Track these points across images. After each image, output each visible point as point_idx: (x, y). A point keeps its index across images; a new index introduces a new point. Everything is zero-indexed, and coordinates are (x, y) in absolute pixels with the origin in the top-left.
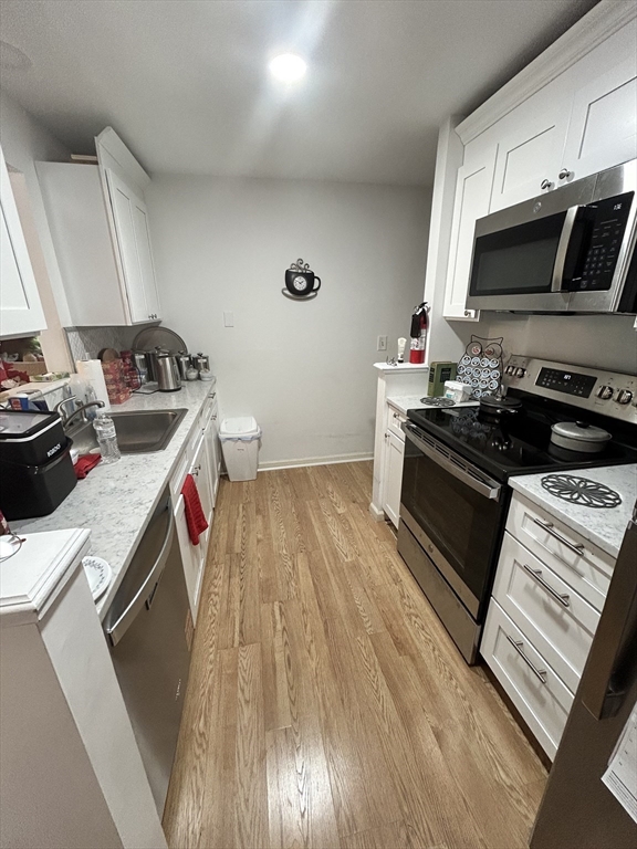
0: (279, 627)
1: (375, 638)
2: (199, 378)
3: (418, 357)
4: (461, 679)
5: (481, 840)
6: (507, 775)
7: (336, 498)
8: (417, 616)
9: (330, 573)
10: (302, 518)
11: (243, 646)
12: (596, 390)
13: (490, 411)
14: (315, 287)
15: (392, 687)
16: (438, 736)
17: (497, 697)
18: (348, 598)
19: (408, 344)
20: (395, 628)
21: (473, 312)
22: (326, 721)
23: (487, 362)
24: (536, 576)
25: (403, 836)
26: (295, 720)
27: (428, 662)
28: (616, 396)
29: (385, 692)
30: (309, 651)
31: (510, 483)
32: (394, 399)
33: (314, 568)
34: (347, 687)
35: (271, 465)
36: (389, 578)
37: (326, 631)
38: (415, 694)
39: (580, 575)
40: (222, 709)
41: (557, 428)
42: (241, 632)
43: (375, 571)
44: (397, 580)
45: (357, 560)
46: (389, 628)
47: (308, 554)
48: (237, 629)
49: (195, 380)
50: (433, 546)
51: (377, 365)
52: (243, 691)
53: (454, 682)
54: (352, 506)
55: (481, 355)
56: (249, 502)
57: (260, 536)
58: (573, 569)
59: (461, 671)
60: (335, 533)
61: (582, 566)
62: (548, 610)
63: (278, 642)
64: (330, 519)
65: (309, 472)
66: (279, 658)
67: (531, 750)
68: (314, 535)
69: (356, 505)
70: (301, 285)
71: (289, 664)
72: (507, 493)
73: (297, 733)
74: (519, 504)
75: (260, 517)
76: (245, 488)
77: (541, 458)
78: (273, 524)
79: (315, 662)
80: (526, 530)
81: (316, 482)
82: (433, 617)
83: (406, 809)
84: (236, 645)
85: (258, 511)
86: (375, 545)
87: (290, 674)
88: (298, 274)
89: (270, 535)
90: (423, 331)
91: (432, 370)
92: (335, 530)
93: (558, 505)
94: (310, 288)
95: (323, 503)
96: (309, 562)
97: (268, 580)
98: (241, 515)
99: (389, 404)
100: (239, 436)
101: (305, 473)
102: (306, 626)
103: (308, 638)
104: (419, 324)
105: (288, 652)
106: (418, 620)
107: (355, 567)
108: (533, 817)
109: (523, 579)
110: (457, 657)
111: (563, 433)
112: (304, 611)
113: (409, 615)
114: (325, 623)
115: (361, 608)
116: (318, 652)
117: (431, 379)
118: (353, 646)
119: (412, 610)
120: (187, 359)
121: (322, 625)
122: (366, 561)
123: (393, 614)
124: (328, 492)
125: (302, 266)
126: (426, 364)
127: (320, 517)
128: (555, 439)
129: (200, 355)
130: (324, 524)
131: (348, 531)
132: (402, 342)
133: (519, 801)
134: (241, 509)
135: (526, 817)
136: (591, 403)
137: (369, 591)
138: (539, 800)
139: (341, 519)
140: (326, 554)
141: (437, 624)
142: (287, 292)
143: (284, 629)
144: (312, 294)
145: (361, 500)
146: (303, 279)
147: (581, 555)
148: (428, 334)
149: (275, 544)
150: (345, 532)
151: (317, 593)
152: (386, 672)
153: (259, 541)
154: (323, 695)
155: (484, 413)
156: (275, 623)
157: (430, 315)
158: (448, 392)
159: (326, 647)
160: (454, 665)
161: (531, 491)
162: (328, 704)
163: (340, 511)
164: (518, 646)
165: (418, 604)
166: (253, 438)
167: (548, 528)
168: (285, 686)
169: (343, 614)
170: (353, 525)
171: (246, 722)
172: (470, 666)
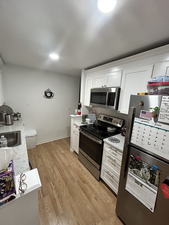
0: (53, 188)
1: (78, 182)
2: (18, 120)
3: (80, 113)
4: (98, 185)
5: (108, 216)
6: (109, 201)
7: (60, 149)
8: (86, 174)
9: (63, 169)
10: (53, 156)
11: (44, 197)
12: (113, 121)
13: (95, 125)
14: (52, 95)
15: (85, 192)
16: (96, 199)
17: (105, 186)
18: (70, 174)
19: (77, 111)
20: (82, 178)
21: (91, 106)
22: (72, 207)
23: (93, 115)
24: (110, 157)
25: (94, 223)
26: (64, 210)
27: (91, 183)
28: (116, 122)
29: (83, 194)
30: (63, 191)
31: (103, 140)
32: (75, 123)
33: (59, 169)
34: (75, 197)
35: (40, 143)
36: (78, 166)
37: (66, 184)
38: (89, 192)
39: (117, 155)
40: (42, 217)
41: (108, 128)
42: (42, 193)
43: (75, 166)
44: (80, 167)
45: (70, 164)
46: (81, 178)
47: (57, 166)
48: (41, 193)
49: (16, 120)
50: (88, 156)
51: (71, 115)
52: (47, 209)
53: (96, 186)
54: (65, 150)
55: (92, 113)
56: (35, 155)
57: (41, 164)
58: (115, 155)
59: (97, 183)
60: (63, 159)
61: (117, 154)
62: (112, 163)
63: (54, 192)
64: (60, 155)
65: (51, 143)
66: (56, 196)
67: (112, 194)
68: (57, 160)
69: (66, 150)
70: (49, 95)
71: (59, 197)
72: (103, 142)
73: (65, 213)
74: (105, 144)
75: (40, 159)
76: (32, 151)
77: (107, 135)
78: (44, 160)
79: (65, 194)
80: (107, 149)
81: (54, 145)
82: (89, 173)
83: (93, 218)
84: (42, 197)
85: (39, 157)
86: (73, 159)
87: (60, 199)
88: (48, 92)
89: (44, 163)
90: (81, 108)
91: (83, 116)
92: (62, 158)
93: (112, 143)
94: (51, 96)
95: (57, 151)
96: (57, 168)
97: (47, 176)
98: (33, 159)
99: (74, 124)
100: (31, 136)
101: (50, 143)
102: (61, 185)
103: (62, 188)
104: (80, 107)
105: (57, 194)
106: (87, 175)
107: (70, 166)
108: (115, 207)
109: (108, 159)
110: (96, 180)
111: (109, 129)
112: (59, 181)
113: (84, 174)
114: (66, 182)
115: (73, 176)
116: (65, 190)
117: (83, 118)
118: (74, 186)
119: (85, 173)
120: (14, 114)
121: (65, 183)
122: (72, 164)
123: (81, 175)
124: (58, 148)
125: (49, 90)
126: (81, 115)
127: (57, 155)
128: (108, 130)
129: (18, 113)
130: (59, 157)
131: (66, 157)
132: (76, 110)
133: (112, 205)
134: (33, 158)
135: (114, 207)
136: (113, 123)
137: (74, 171)
138: (116, 203)
139: (63, 154)
140: (61, 164)
141: (91, 174)
142: (45, 96)
143: (55, 188)
144: (52, 97)
145: (67, 148)
146: (49, 94)
147: (117, 152)
148: (82, 109)
149: (46, 165)
150: (65, 158)
151: (61, 175)
152: (82, 189)
153: (41, 166)
154: (69, 201)
155: (94, 125)
156: (52, 187)
157: (82, 105)
158: (86, 121)
159: (67, 189)
160: (95, 182)
161: (107, 141)
162: (71, 203)
163: (62, 152)
164: (108, 173)
165: (86, 171)
166: (35, 136)
167: (111, 148)
168: (59, 203)
169: (69, 179)
170: (66, 155)
171: (51, 217)
172: (99, 181)
